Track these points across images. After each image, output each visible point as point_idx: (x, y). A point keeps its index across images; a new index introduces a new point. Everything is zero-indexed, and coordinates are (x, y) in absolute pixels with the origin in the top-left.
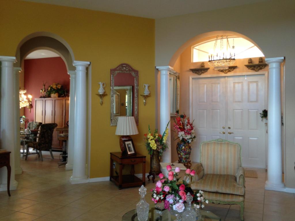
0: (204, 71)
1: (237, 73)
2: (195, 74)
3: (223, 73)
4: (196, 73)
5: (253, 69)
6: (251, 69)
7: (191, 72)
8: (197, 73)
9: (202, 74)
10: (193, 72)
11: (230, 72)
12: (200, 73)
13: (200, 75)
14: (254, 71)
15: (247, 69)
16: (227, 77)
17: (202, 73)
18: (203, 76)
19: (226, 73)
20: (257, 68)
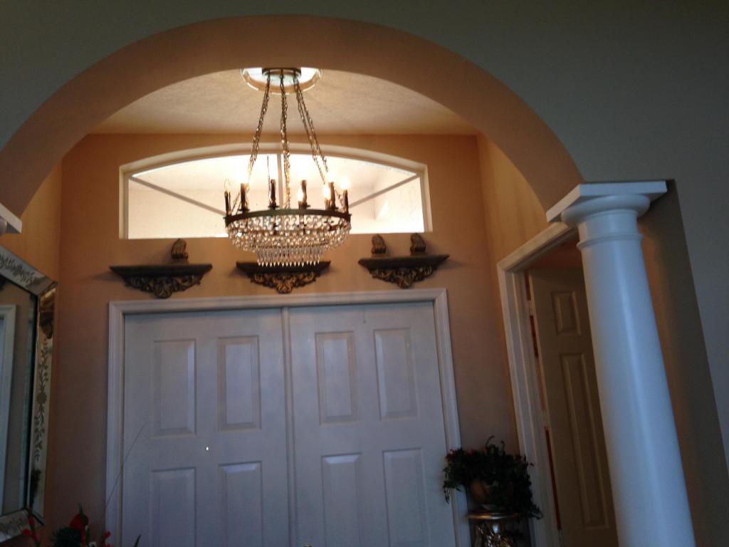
0: (184, 281)
1: (329, 294)
2: (140, 293)
3: (273, 290)
4: (143, 288)
5: (391, 280)
6: (384, 279)
7: (120, 285)
8: (151, 291)
9: (174, 295)
10: (128, 284)
11: (300, 288)
12: (166, 287)
13: (162, 297)
14: (395, 285)
15: (368, 276)
16: (290, 307)
17: (173, 290)
18: (178, 301)
19: (287, 292)
20: (406, 274)
